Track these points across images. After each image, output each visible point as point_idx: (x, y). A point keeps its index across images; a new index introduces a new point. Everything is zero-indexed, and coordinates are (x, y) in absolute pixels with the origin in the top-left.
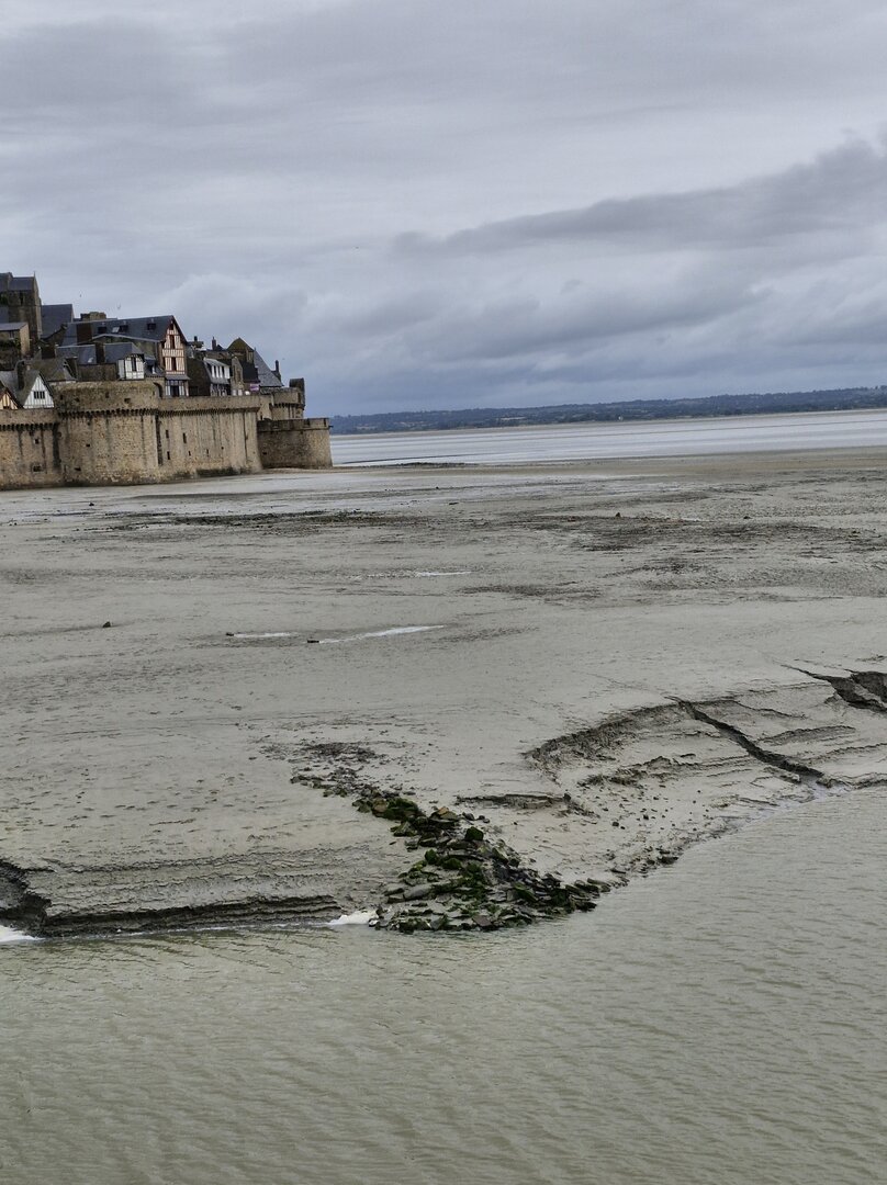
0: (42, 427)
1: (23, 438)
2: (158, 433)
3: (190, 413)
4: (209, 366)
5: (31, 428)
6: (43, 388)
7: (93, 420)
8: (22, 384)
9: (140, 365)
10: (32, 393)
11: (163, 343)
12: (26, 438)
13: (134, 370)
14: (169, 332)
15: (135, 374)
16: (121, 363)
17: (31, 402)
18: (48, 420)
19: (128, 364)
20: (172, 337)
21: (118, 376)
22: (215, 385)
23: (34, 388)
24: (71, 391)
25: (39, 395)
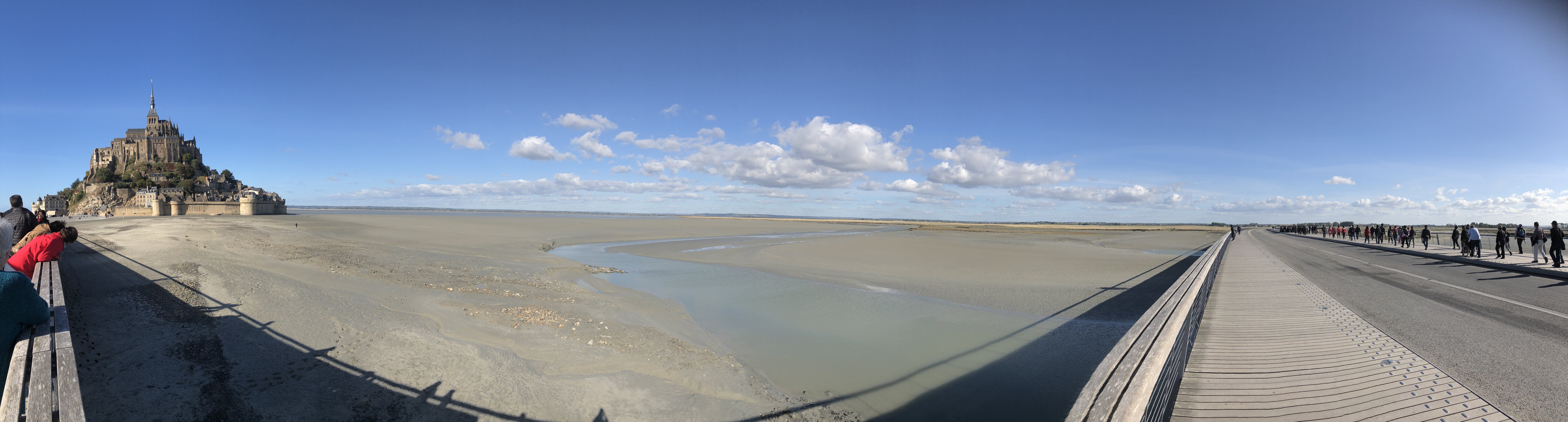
11: (260, 192)
24: (243, 199)
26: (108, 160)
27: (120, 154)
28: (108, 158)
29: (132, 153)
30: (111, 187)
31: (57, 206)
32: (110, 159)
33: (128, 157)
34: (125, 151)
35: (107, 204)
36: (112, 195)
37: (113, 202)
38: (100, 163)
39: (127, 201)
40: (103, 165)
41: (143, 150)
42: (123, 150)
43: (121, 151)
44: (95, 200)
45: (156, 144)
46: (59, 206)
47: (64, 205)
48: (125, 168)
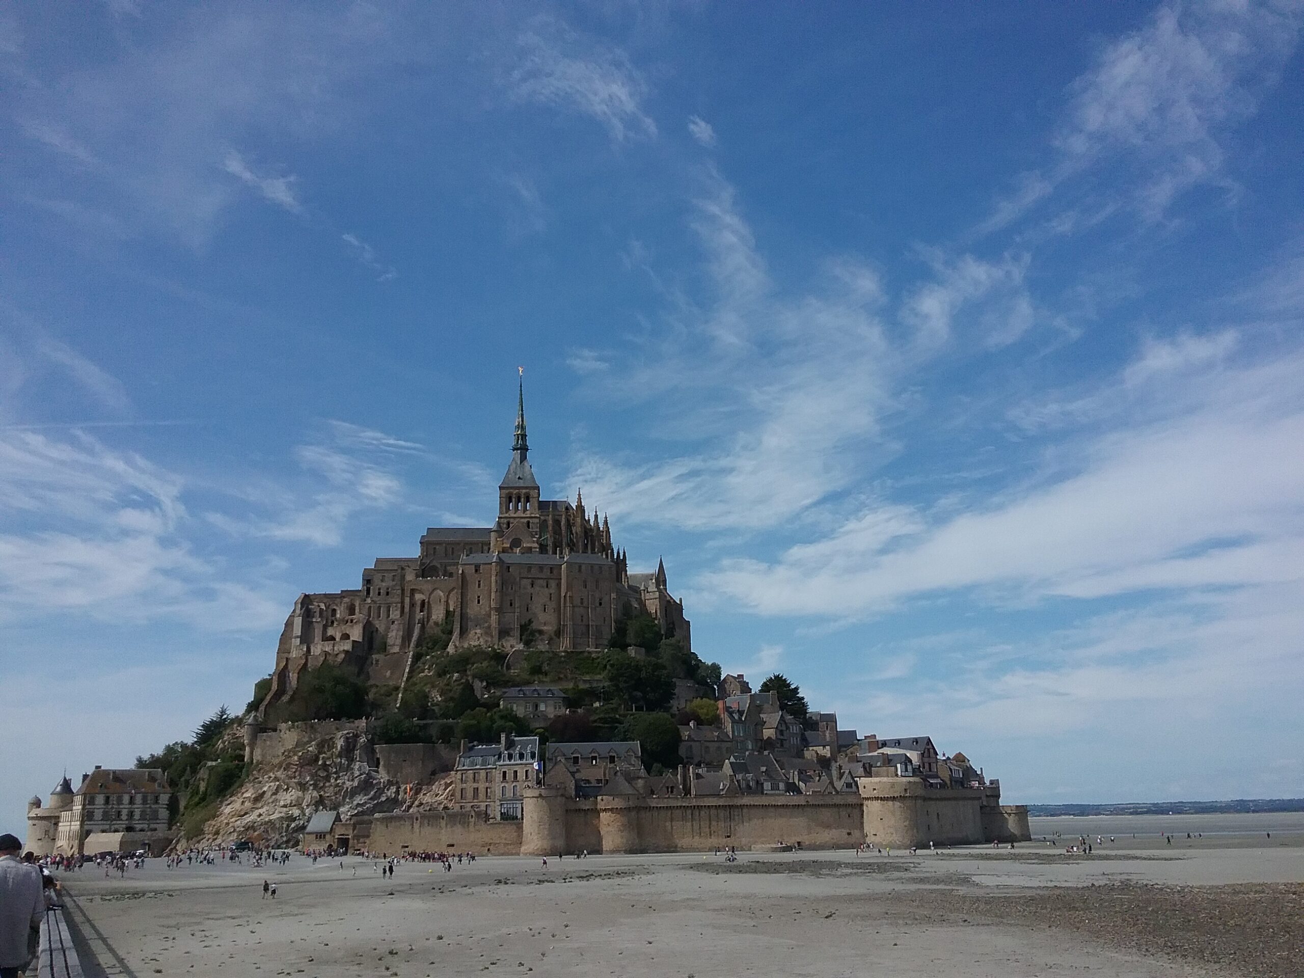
4: (951, 769)
6: (852, 781)
13: (906, 770)
15: (907, 773)
16: (898, 766)
17: (844, 790)
19: (903, 767)
25: (849, 785)
26: (346, 637)
27: (395, 614)
28: (347, 629)
29: (438, 614)
30: (356, 736)
31: (131, 815)
32: (356, 634)
33: (423, 627)
34: (412, 605)
35: (335, 807)
36: (360, 767)
37: (360, 799)
38: (318, 648)
39: (417, 792)
40: (326, 653)
41: (479, 602)
42: (407, 600)
43: (399, 605)
44: (290, 789)
45: (530, 580)
46: (137, 815)
47: (160, 809)
48: (412, 666)
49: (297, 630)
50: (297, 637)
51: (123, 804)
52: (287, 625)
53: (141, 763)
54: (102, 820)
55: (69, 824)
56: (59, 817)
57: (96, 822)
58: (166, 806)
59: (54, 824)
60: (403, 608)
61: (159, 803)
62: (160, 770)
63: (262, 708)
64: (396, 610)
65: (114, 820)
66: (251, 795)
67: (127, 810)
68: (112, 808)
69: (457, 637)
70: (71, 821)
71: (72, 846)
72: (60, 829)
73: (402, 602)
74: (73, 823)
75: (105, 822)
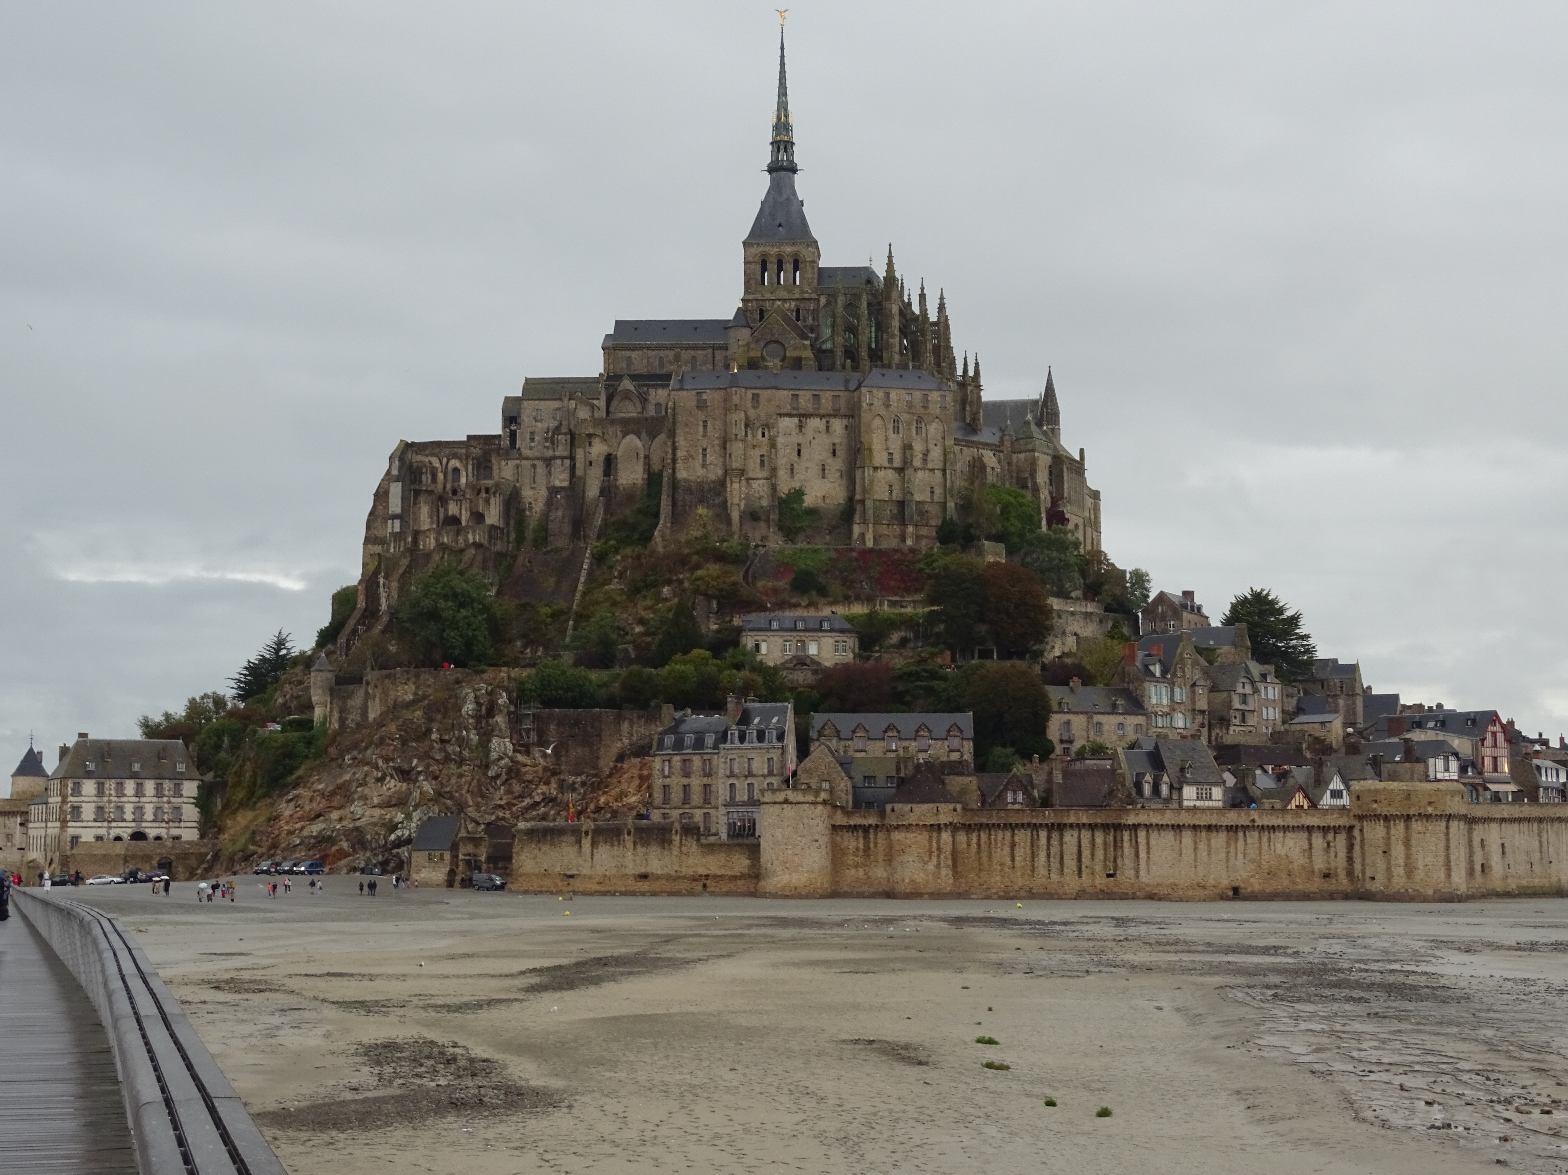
0: (1336, 830)
1: (1314, 841)
2: (1470, 841)
3: (1513, 820)
4: (1539, 768)
5: (1325, 830)
6: (1342, 787)
7: (1392, 823)
8: (1320, 782)
9: (1454, 765)
10: (1328, 792)
11: (1483, 740)
12: (1318, 841)
13: (1447, 770)
14: (1490, 728)
15: (1447, 774)
16: (1431, 761)
17: (1327, 801)
18: (1343, 821)
19: (1440, 763)
20: (1494, 734)
21: (1427, 776)
22: (1546, 789)
23: (1331, 787)
24: (1369, 790)
25: (1337, 794)
26: (477, 518)
28: (478, 504)
29: (633, 478)
31: (139, 813)
33: (608, 504)
34: (590, 463)
36: (498, 746)
38: (431, 538)
40: (444, 548)
41: (704, 460)
42: (580, 454)
43: (567, 462)
44: (388, 778)
45: (796, 420)
46: (149, 815)
47: (184, 806)
48: (590, 573)
49: (395, 505)
50: (394, 517)
51: (125, 795)
52: (377, 495)
53: (151, 730)
54: (95, 820)
55: (44, 825)
56: (27, 813)
57: (84, 824)
58: (193, 801)
59: (21, 824)
60: (573, 468)
61: (181, 796)
62: (181, 741)
63: (342, 640)
64: (563, 472)
65: (114, 821)
66: (326, 787)
67: (132, 805)
68: (110, 802)
69: (665, 522)
70: (46, 821)
71: (52, 860)
72: (31, 832)
73: (572, 458)
74: (50, 824)
75: (99, 824)
